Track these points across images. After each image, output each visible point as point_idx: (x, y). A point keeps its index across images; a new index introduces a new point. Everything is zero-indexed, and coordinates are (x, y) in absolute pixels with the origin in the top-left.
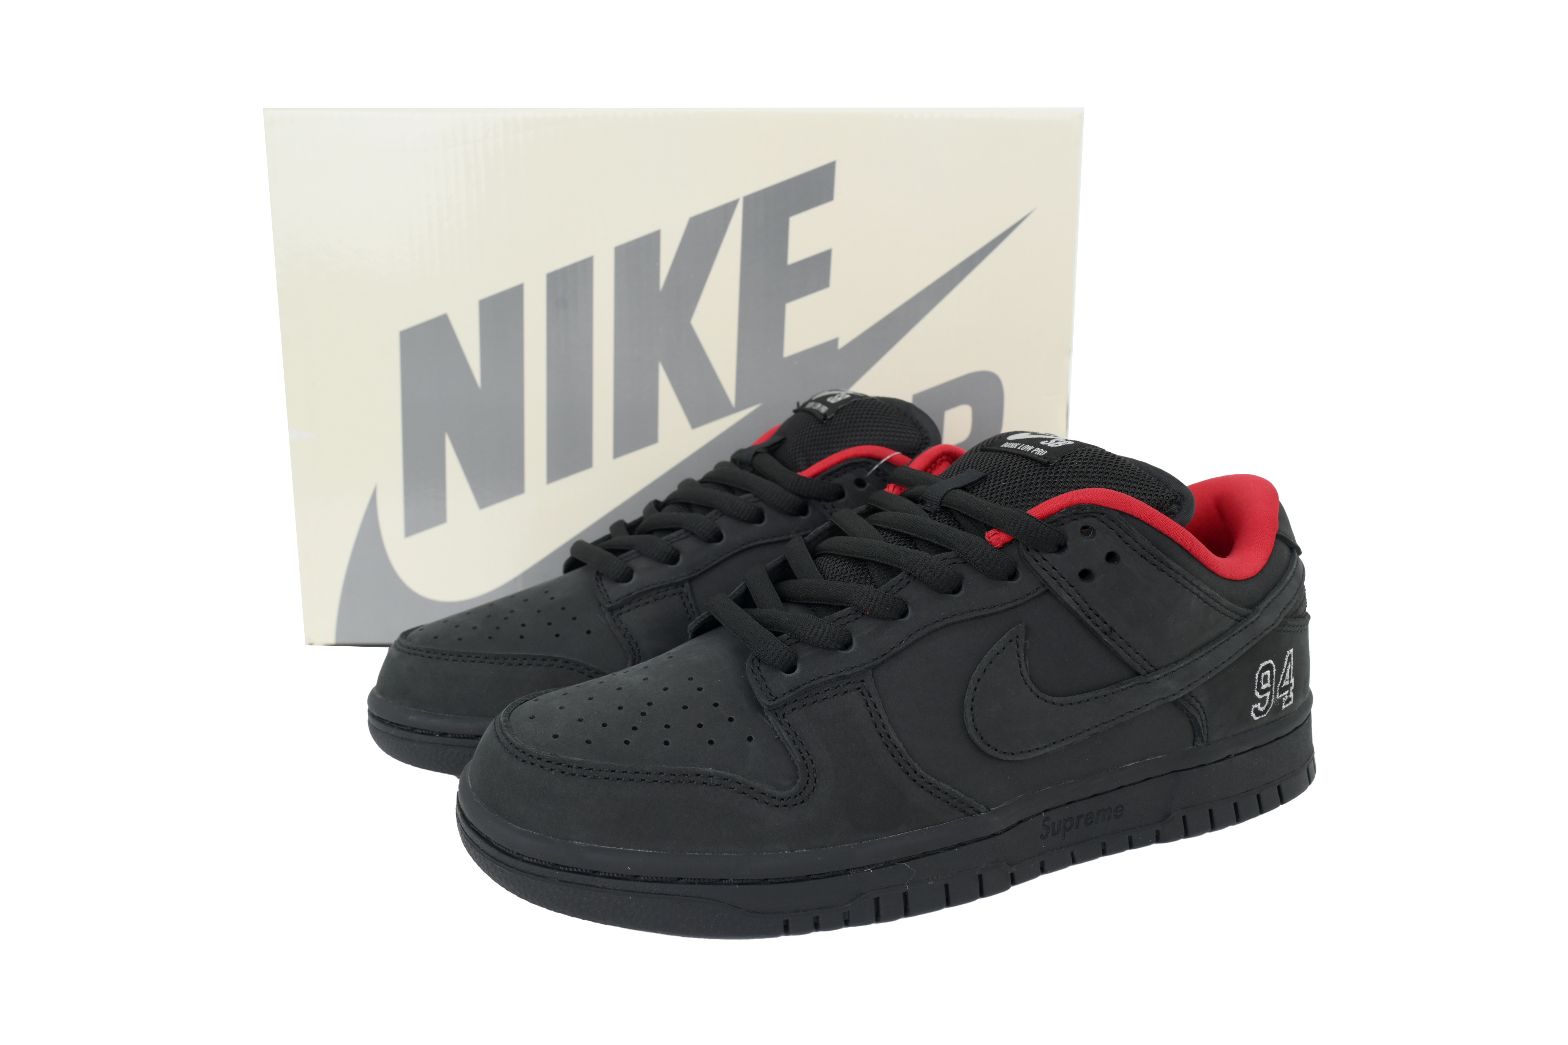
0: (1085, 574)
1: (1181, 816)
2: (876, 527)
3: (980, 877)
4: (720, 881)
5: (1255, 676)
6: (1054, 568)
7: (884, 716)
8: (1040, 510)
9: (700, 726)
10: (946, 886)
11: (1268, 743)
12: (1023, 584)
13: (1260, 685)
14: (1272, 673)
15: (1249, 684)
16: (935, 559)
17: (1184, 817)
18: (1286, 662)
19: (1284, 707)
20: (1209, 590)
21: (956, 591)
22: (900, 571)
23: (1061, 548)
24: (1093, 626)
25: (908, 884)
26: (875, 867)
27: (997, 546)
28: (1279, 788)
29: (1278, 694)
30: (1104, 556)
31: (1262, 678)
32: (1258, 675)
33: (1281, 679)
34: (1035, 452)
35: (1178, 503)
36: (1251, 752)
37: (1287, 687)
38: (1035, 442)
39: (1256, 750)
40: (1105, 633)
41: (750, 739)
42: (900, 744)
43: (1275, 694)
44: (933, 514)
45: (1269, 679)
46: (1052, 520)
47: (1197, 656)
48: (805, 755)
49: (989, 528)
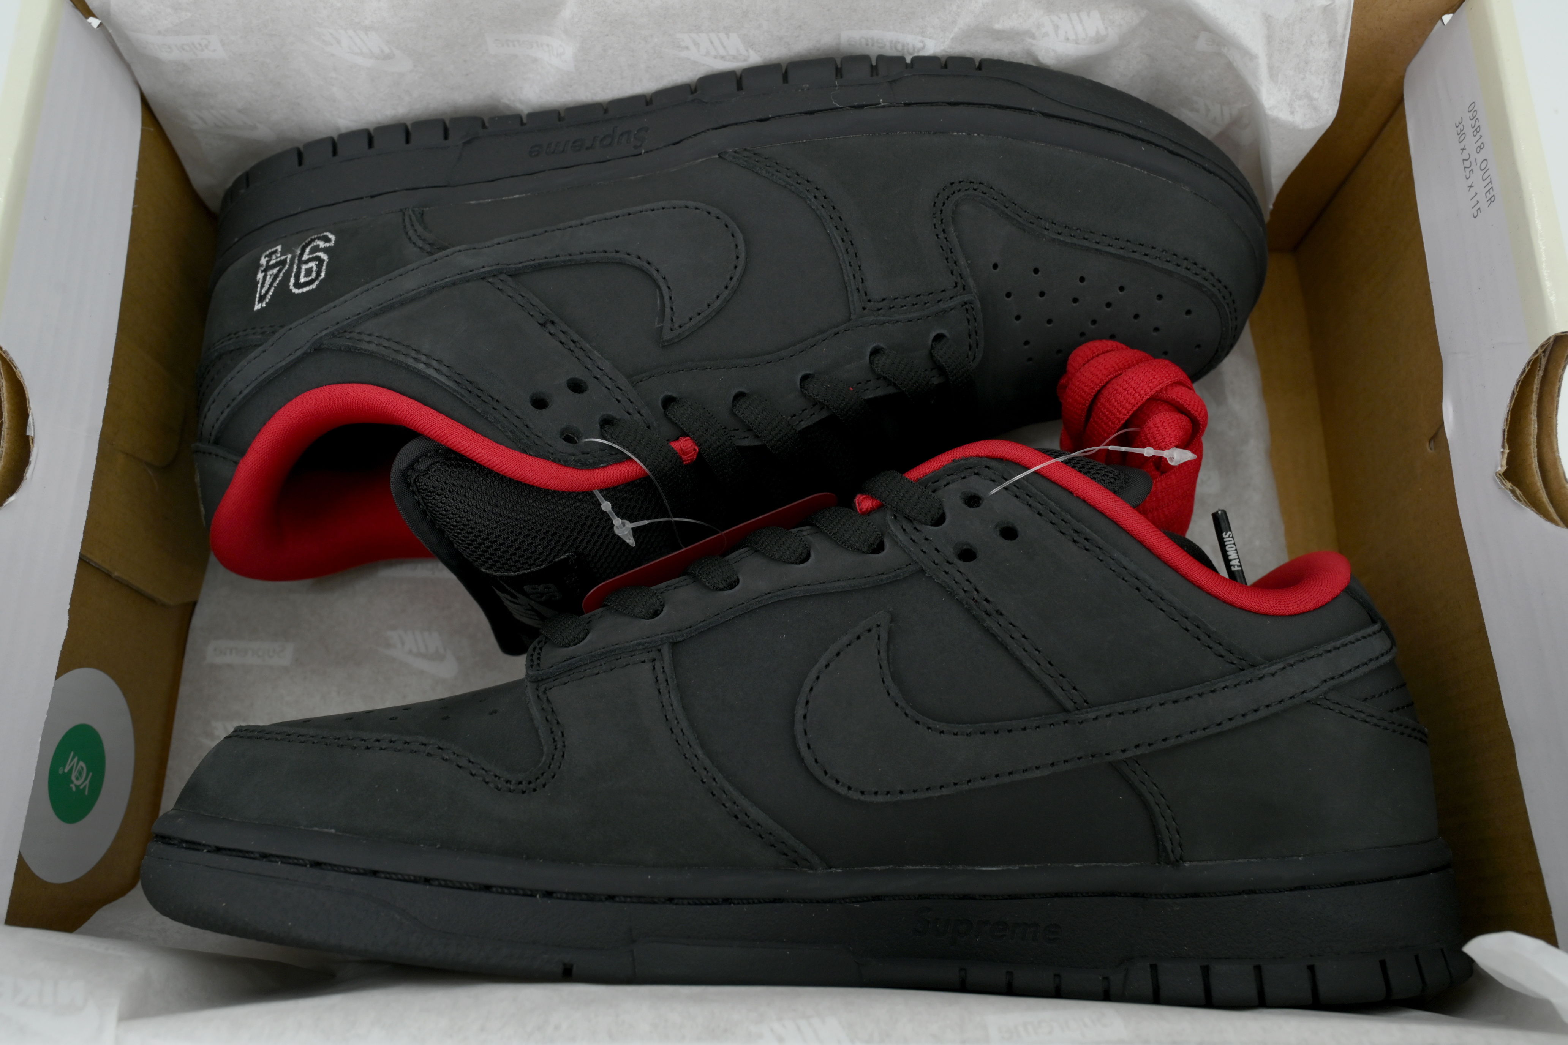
0: (576, 387)
5: (329, 275)
6: (619, 401)
12: (656, 390)
13: (319, 267)
14: (296, 281)
15: (335, 266)
17: (448, 136)
18: (269, 297)
19: (278, 249)
21: (739, 396)
25: (836, 86)
27: (686, 438)
29: (288, 261)
30: (551, 406)
31: (313, 274)
32: (320, 276)
33: (280, 277)
43: (292, 260)
45: (303, 273)
48: (942, 235)
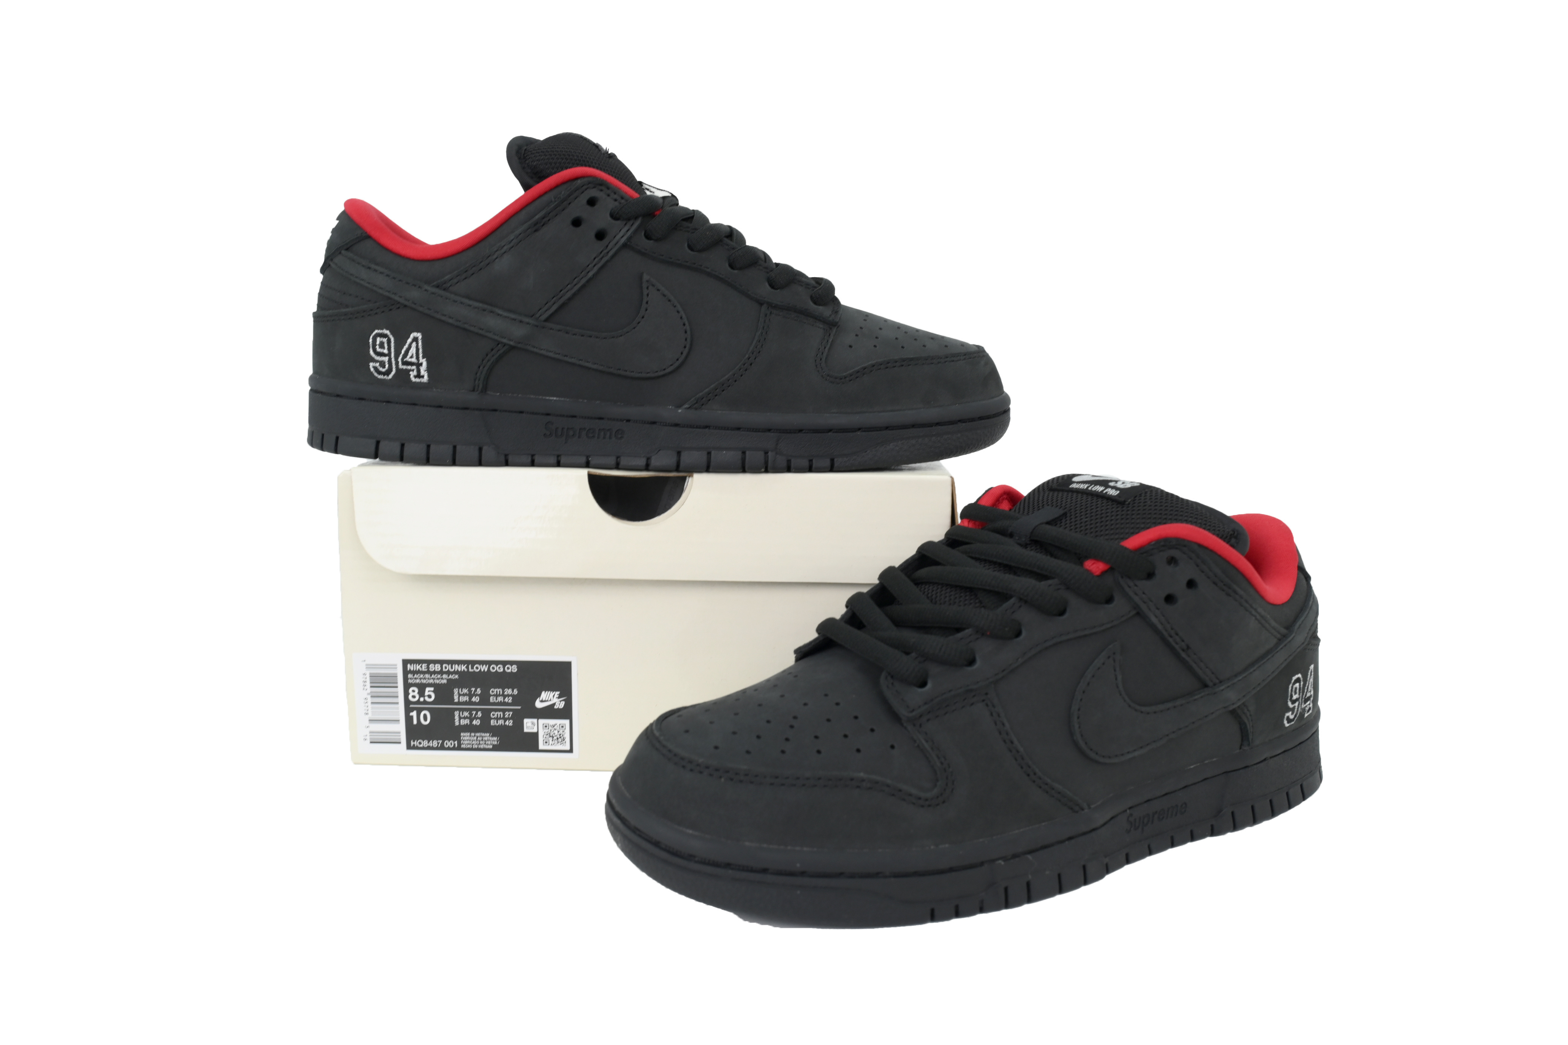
0: (1170, 599)
1: (1231, 812)
2: (972, 558)
3: (1084, 867)
4: (876, 875)
5: (1288, 688)
6: (1144, 593)
7: (1007, 724)
8: (1133, 542)
9: (846, 736)
10: (1059, 876)
11: (1294, 747)
12: (1119, 607)
13: (1292, 696)
14: (1300, 685)
15: (1284, 695)
16: (1043, 585)
17: (1233, 813)
18: (1309, 676)
19: (1306, 715)
20: (1263, 613)
21: (1062, 613)
22: (1011, 597)
23: (1150, 576)
24: (1173, 644)
25: (1030, 874)
26: (1004, 859)
27: (1096, 574)
28: (1301, 786)
29: (1303, 704)
30: (1185, 582)
31: (1294, 689)
32: (1292, 687)
33: (1306, 691)
34: (1106, 492)
35: (1236, 538)
36: (1281, 755)
37: (1309, 699)
38: (1105, 483)
39: (1286, 753)
40: (1183, 650)
41: (892, 747)
42: (1021, 749)
43: (1301, 704)
44: (1025, 546)
45: (1298, 691)
46: (1142, 551)
47: (1252, 670)
48: (943, 760)
49: (1087, 558)
